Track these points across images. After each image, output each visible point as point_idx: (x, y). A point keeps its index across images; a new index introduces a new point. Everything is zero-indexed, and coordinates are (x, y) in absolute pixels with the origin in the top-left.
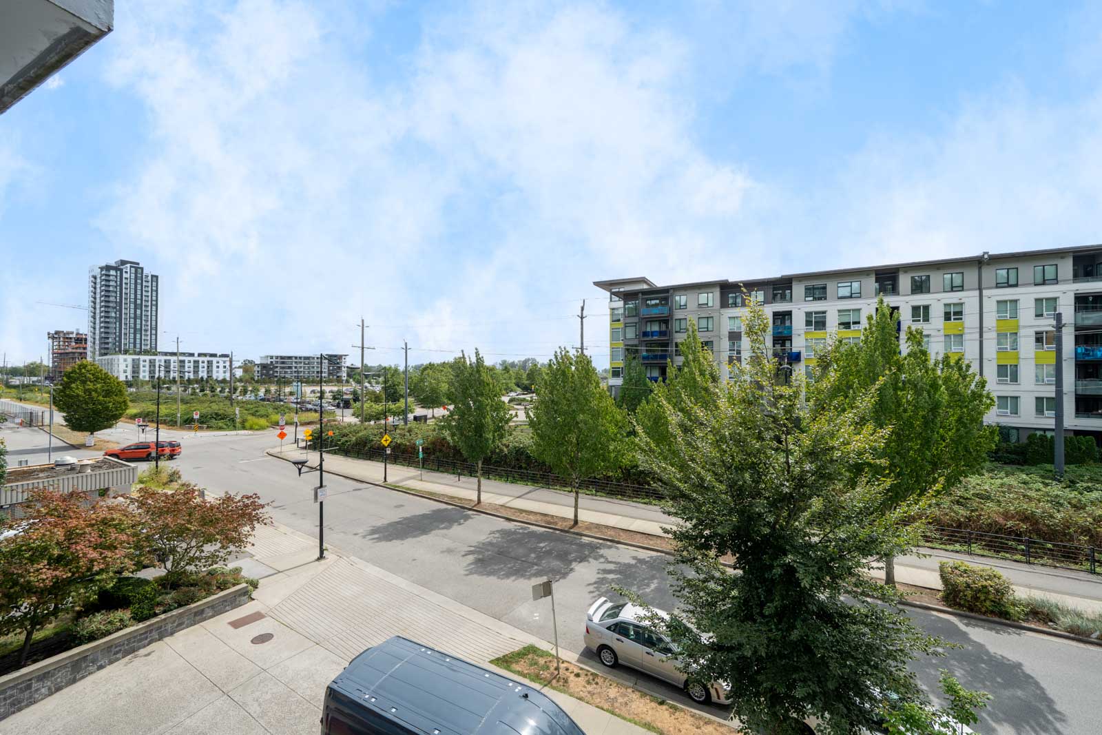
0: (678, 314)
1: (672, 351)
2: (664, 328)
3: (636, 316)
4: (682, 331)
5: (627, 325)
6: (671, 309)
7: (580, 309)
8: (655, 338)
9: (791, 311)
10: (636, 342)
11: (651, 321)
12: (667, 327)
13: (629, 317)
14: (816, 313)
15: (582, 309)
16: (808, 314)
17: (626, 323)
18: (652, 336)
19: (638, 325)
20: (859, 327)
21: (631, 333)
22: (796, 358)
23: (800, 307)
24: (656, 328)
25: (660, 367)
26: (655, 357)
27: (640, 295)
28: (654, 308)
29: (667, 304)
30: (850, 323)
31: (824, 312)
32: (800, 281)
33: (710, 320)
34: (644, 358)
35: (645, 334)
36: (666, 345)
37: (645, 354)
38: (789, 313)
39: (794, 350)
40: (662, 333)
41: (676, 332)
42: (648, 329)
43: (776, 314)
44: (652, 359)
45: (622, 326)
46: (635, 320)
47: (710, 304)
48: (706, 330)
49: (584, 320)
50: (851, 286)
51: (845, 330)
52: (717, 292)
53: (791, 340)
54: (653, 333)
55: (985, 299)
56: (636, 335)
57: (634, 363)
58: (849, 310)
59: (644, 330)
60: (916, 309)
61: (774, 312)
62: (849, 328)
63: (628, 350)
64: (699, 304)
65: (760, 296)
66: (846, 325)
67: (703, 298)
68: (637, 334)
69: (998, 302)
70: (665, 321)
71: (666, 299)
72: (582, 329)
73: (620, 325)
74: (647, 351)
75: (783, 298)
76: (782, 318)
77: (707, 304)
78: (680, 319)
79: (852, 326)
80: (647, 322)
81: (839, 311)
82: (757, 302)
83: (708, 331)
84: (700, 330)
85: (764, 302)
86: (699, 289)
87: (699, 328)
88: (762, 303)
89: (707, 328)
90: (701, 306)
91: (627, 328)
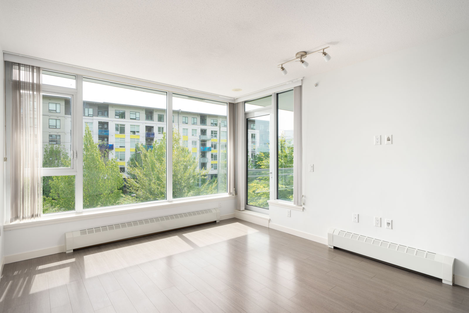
9: (108, 122)
14: (120, 125)
16: (117, 125)
20: (139, 134)
22: (111, 147)
23: (113, 121)
31: (124, 125)
32: (113, 107)
33: (58, 121)
39: (109, 144)
43: (100, 123)
47: (58, 111)
48: (55, 127)
50: (136, 114)
51: (133, 135)
52: (63, 103)
53: (108, 138)
55: (180, 127)
58: (135, 125)
60: (159, 128)
61: (99, 122)
62: (135, 134)
65: (91, 111)
66: (134, 132)
67: (53, 106)
69: (183, 129)
75: (103, 115)
76: (103, 126)
77: (56, 111)
79: (136, 133)
81: (131, 125)
82: (89, 115)
83: (56, 128)
84: (50, 127)
85: (93, 116)
86: (50, 100)
87: (49, 126)
88: (92, 116)
89: (56, 126)
90: (51, 111)
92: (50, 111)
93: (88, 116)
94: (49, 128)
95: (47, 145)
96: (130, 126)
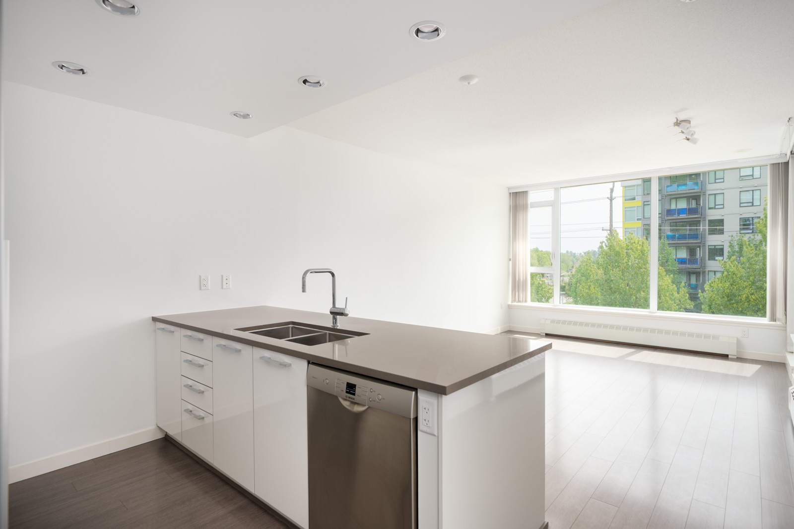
1: (704, 229)
2: (693, 204)
4: (717, 207)
6: (703, 184)
7: (609, 191)
8: (682, 216)
11: (676, 198)
12: (698, 204)
17: (644, 202)
18: (679, 214)
24: (683, 205)
25: (688, 247)
26: (683, 237)
33: (756, 193)
34: (668, 238)
35: (670, 212)
36: (697, 223)
37: (669, 233)
40: (691, 211)
41: (710, 208)
42: (673, 207)
44: (678, 238)
45: (640, 204)
47: (756, 175)
48: (751, 204)
49: (613, 201)
54: (680, 211)
59: (667, 207)
64: (740, 177)
70: (696, 197)
72: (611, 210)
73: (635, 204)
74: (671, 230)
77: (752, 175)
78: (715, 194)
80: (672, 199)
83: (753, 205)
84: (742, 205)
87: (740, 203)
89: (753, 203)
90: (745, 178)
91: (645, 206)
92: (742, 178)
94: (740, 207)
95: (732, 236)
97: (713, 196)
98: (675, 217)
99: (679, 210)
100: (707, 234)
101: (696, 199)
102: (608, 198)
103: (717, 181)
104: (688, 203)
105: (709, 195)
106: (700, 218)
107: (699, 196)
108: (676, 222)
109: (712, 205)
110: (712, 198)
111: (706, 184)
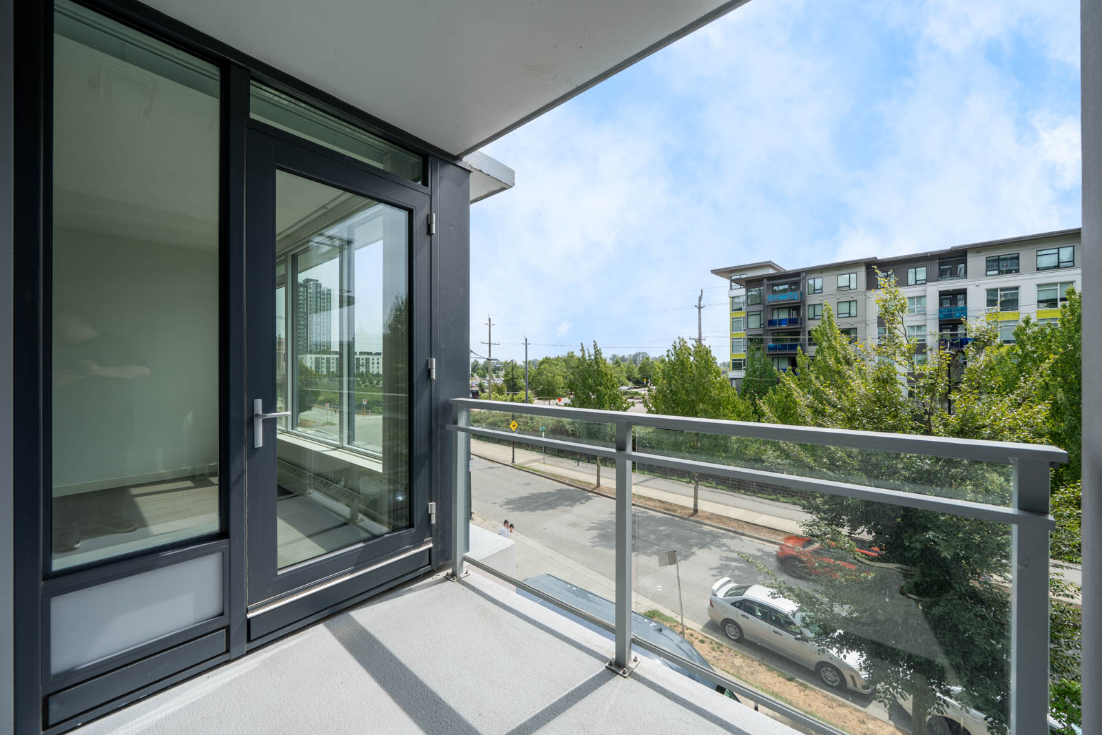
0: (812, 300)
1: (804, 339)
2: (794, 315)
3: (760, 304)
4: (816, 318)
5: (749, 314)
6: (802, 295)
8: (784, 326)
9: (966, 289)
10: (761, 332)
11: (778, 309)
12: (798, 314)
13: (752, 305)
14: (1002, 290)
15: (700, 299)
16: (992, 292)
17: (748, 312)
18: (780, 324)
19: (762, 314)
21: (754, 322)
23: (978, 284)
24: (784, 315)
25: (789, 358)
26: (784, 347)
27: (765, 281)
28: (784, 294)
29: (798, 288)
30: (1056, 300)
31: (1017, 288)
32: (978, 252)
33: (853, 304)
34: (770, 349)
35: (771, 323)
36: (798, 333)
37: (771, 344)
38: (963, 292)
40: (791, 321)
41: (809, 319)
42: (775, 317)
43: (943, 294)
44: (779, 349)
45: (744, 315)
46: (760, 307)
47: (853, 286)
48: (848, 315)
49: (702, 310)
50: (1058, 253)
51: (1049, 309)
52: (862, 272)
53: (965, 323)
54: (780, 322)
56: (761, 325)
57: (758, 355)
58: (1056, 284)
59: (770, 318)
61: (940, 292)
62: (1056, 306)
63: (751, 340)
64: (839, 287)
65: (922, 273)
66: (1050, 303)
67: (843, 280)
68: (762, 323)
70: (796, 307)
71: (797, 283)
72: (700, 319)
73: (742, 314)
74: (774, 340)
75: (954, 274)
76: (952, 298)
77: (849, 286)
78: (814, 305)
79: (1060, 303)
80: (773, 309)
81: (1039, 286)
82: (916, 281)
83: (850, 316)
84: (840, 316)
85: (927, 281)
86: (839, 270)
88: (924, 282)
89: (850, 314)
90: (841, 289)
91: (749, 317)
93: (916, 284)
96: (1036, 287)
97: (813, 307)
98: (777, 327)
99: (780, 320)
100: (807, 344)
101: (797, 310)
102: (696, 306)
103: (816, 292)
104: (789, 314)
105: (809, 305)
106: (800, 328)
107: (800, 306)
108: (778, 333)
109: (812, 316)
110: (811, 308)
111: (805, 295)
